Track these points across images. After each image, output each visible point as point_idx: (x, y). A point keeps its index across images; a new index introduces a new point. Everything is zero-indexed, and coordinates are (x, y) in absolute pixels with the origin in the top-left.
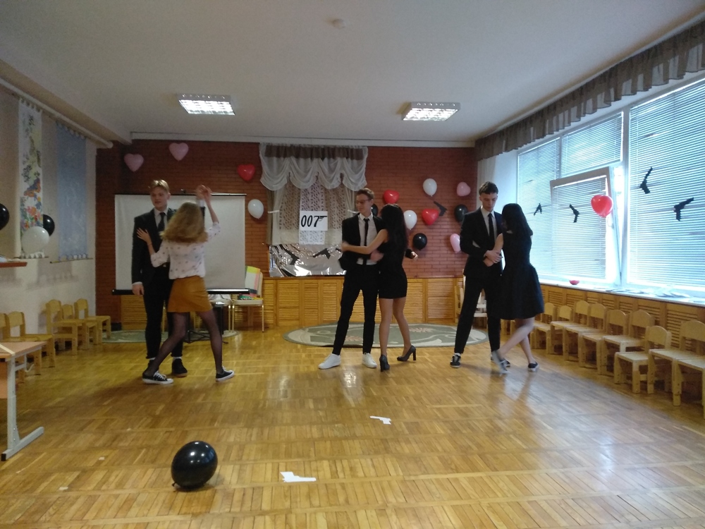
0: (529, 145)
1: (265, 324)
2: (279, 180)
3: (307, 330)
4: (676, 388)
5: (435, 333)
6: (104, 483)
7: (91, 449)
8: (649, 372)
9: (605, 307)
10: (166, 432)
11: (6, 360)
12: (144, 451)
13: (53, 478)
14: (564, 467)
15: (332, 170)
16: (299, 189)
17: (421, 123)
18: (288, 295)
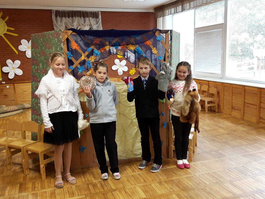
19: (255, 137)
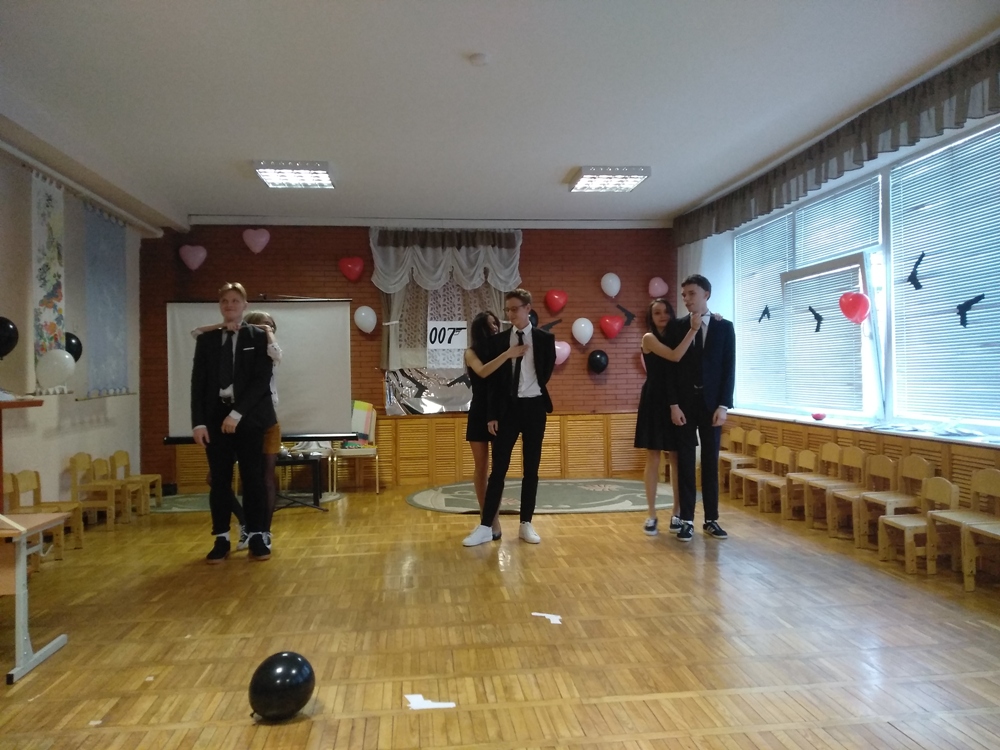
0: (749, 223)
1: (381, 483)
2: (397, 279)
3: (441, 489)
4: (968, 566)
5: (622, 492)
6: (153, 714)
7: (135, 665)
8: (929, 544)
9: (863, 452)
10: (242, 639)
11: (14, 540)
12: (209, 667)
13: (79, 708)
14: (810, 682)
15: (472, 264)
16: (427, 291)
17: (596, 196)
18: (412, 440)
19: (978, 623)
